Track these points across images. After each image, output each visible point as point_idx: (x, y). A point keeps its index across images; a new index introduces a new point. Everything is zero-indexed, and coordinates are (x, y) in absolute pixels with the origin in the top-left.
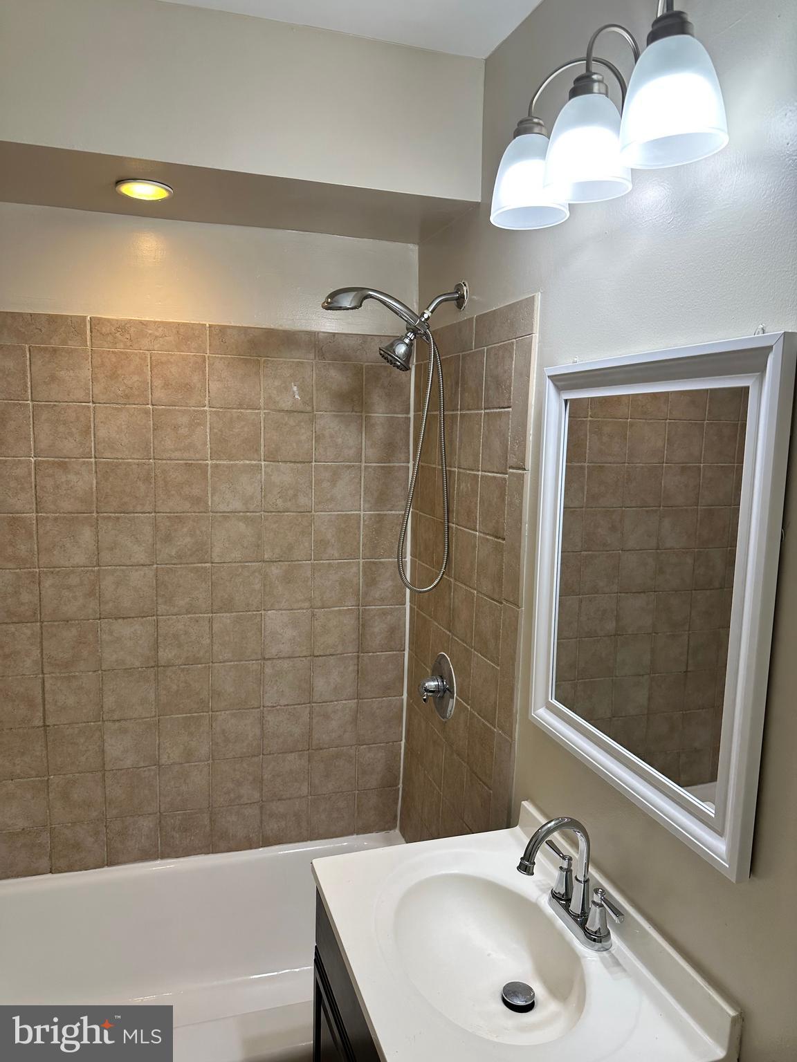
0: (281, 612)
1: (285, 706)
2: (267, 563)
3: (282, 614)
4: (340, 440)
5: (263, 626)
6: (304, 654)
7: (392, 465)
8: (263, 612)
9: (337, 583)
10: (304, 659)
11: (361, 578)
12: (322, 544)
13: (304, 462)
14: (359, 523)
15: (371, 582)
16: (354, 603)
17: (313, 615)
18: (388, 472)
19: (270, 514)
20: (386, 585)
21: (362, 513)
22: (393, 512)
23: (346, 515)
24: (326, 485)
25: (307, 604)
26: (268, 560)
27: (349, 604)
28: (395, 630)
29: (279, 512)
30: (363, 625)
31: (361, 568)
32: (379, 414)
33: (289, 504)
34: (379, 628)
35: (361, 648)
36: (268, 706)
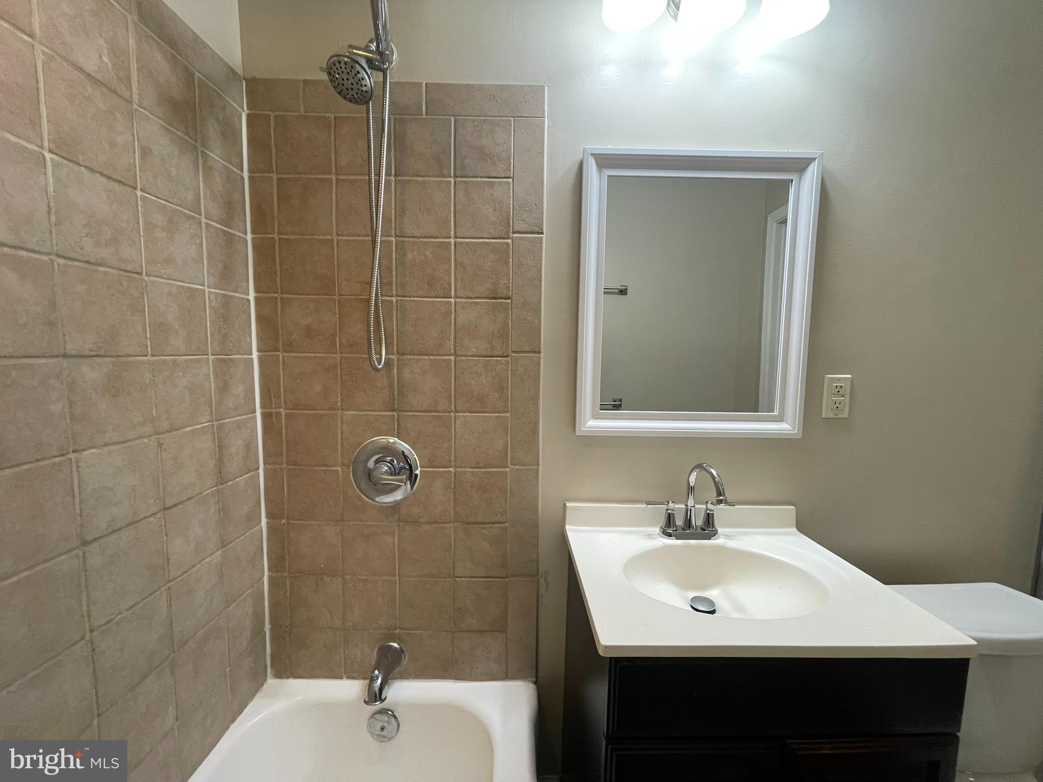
0: (106, 449)
1: (127, 610)
2: (73, 360)
3: (109, 453)
4: (174, 171)
5: (76, 483)
6: (153, 510)
7: (231, 231)
8: (72, 456)
9: (187, 391)
10: (152, 519)
11: (212, 382)
12: (161, 329)
13: (124, 184)
14: (205, 303)
15: (224, 388)
16: (208, 417)
17: (160, 445)
18: (230, 240)
19: (70, 263)
20: (239, 390)
21: (207, 290)
22: (237, 295)
23: (189, 288)
24: (161, 235)
25: (148, 429)
26: (73, 353)
27: (204, 422)
28: (250, 446)
29: (87, 262)
30: (221, 447)
31: (211, 368)
32: (216, 156)
33: (104, 253)
34: (236, 446)
35: (221, 478)
36: (99, 627)
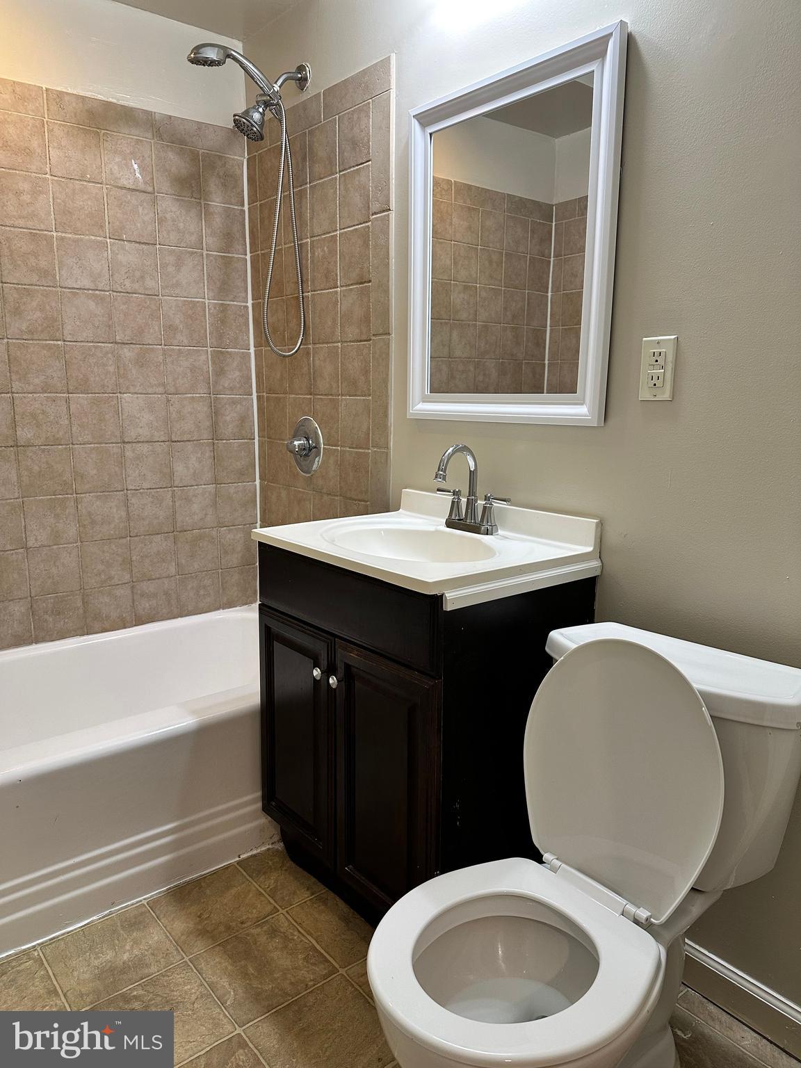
0: (136, 396)
1: (147, 489)
2: (120, 345)
3: (137, 398)
4: (181, 225)
5: (120, 409)
6: (163, 439)
7: (230, 255)
8: (119, 395)
9: (189, 371)
10: (162, 444)
11: (210, 366)
12: (171, 328)
13: (148, 244)
14: (205, 311)
15: (220, 372)
16: (205, 391)
17: (168, 401)
18: (227, 262)
19: (118, 294)
20: (234, 375)
21: (207, 301)
22: (235, 303)
23: (191, 301)
24: (171, 269)
25: (161, 389)
26: (120, 341)
27: (202, 391)
28: (244, 419)
29: (127, 292)
30: (215, 413)
31: (210, 357)
32: (217, 202)
33: (136, 286)
34: (230, 416)
35: (215, 435)
36: (131, 489)
